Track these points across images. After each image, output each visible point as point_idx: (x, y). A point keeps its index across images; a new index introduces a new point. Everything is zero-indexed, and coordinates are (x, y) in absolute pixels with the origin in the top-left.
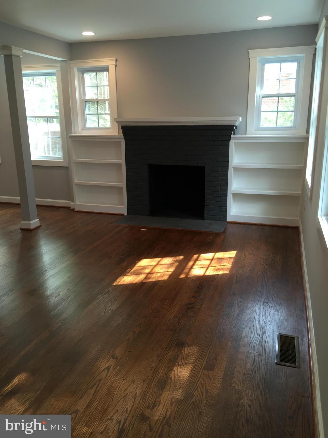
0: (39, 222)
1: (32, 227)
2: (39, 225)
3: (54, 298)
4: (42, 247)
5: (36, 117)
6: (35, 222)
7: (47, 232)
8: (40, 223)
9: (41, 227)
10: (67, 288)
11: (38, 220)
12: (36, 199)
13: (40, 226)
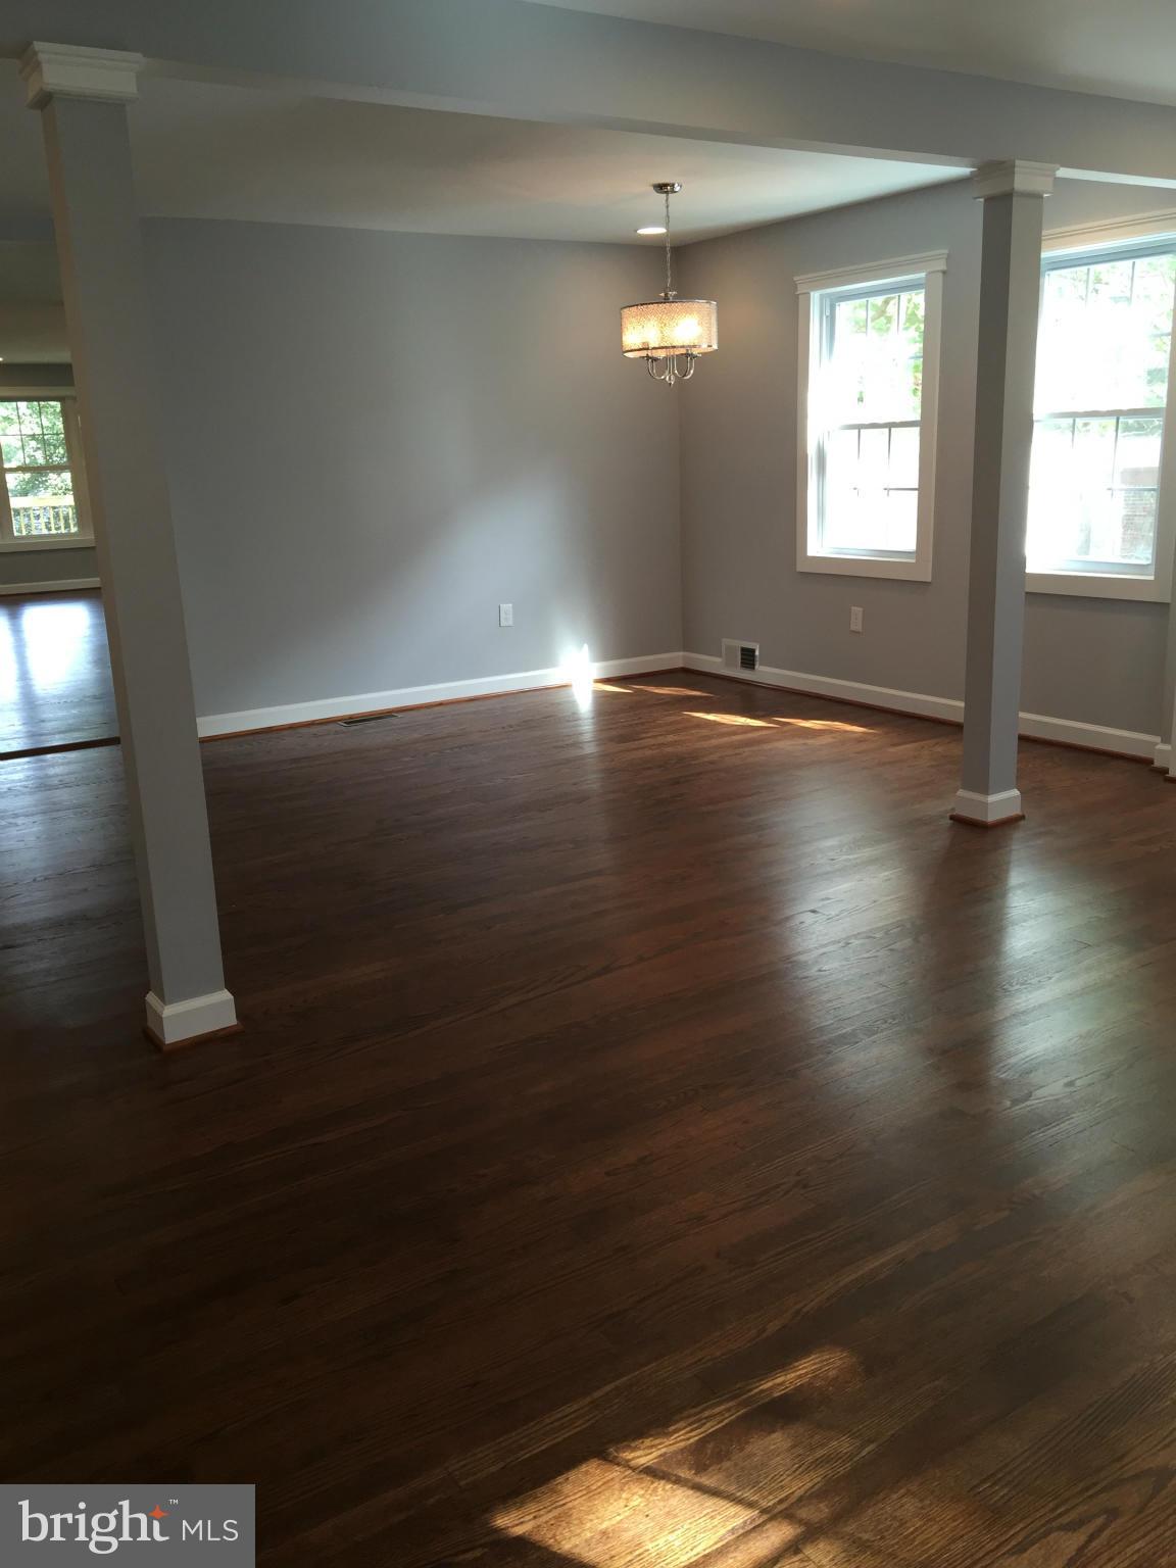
0: (1019, 801)
1: (992, 817)
2: (1016, 811)
3: (1008, 1103)
4: (1011, 895)
5: (1074, 415)
6: (1003, 801)
7: (1039, 842)
8: (1022, 809)
9: (1022, 823)
10: (1066, 1080)
11: (1015, 792)
12: (1022, 715)
13: (1022, 817)
